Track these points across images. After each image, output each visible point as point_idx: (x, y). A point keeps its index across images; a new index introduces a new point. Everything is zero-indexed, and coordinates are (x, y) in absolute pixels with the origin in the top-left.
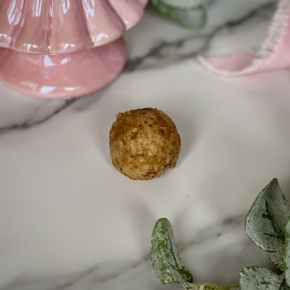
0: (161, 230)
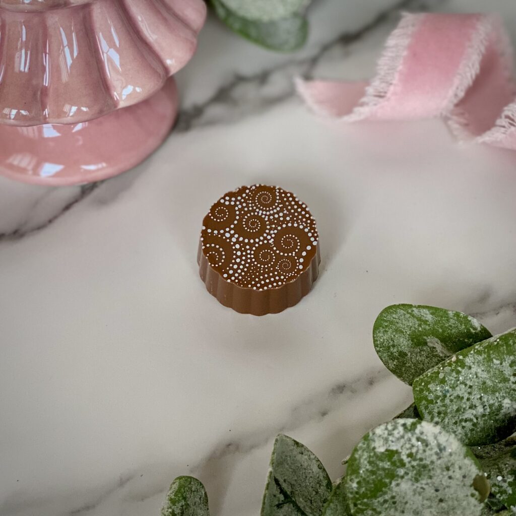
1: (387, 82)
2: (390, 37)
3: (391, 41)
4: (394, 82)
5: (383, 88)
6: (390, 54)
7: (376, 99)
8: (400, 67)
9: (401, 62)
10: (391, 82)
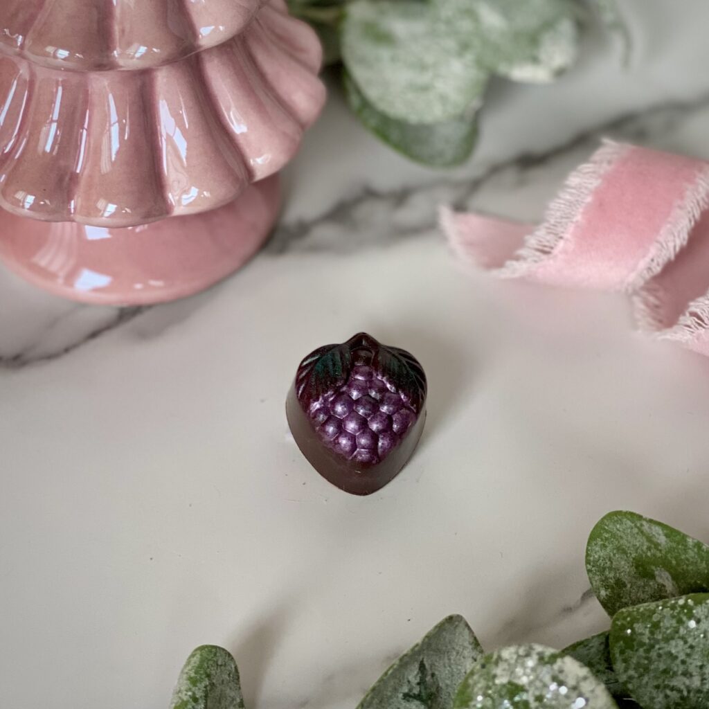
1: (556, 234)
2: (574, 173)
3: (574, 180)
4: (567, 236)
5: (548, 241)
6: (568, 197)
7: (538, 254)
8: (578, 218)
9: (581, 210)
10: (562, 235)
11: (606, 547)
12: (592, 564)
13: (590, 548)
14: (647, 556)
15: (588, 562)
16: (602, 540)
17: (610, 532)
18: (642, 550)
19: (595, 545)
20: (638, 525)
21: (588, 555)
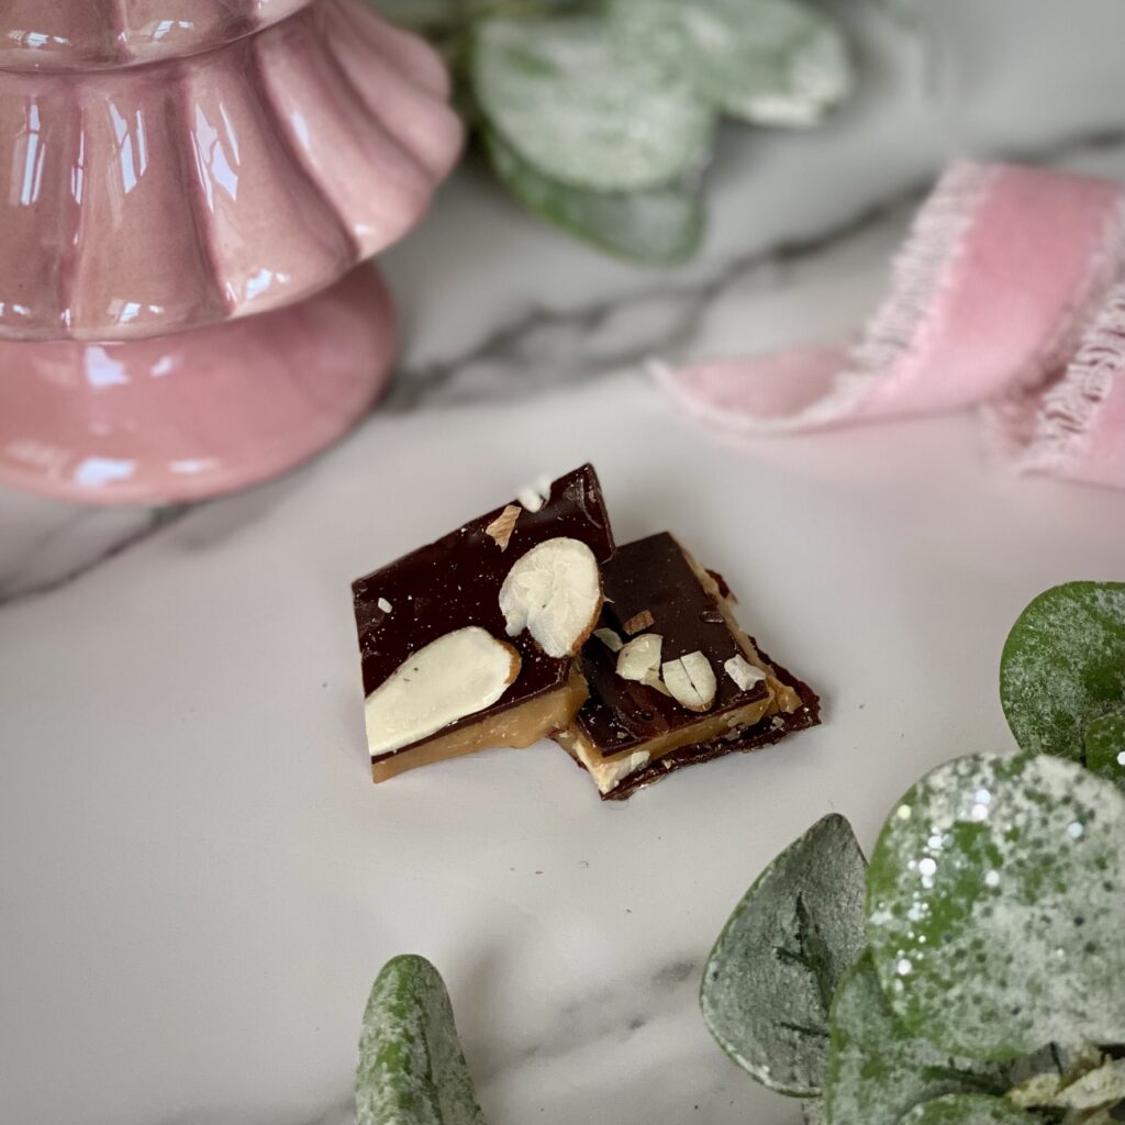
0: (394, 1001)
11: (1034, 663)
12: (1012, 697)
13: (1005, 672)
14: (1105, 657)
15: (1004, 696)
16: (1025, 652)
17: (1040, 633)
18: (1096, 650)
19: (1014, 663)
20: (1088, 601)
21: (1003, 684)
